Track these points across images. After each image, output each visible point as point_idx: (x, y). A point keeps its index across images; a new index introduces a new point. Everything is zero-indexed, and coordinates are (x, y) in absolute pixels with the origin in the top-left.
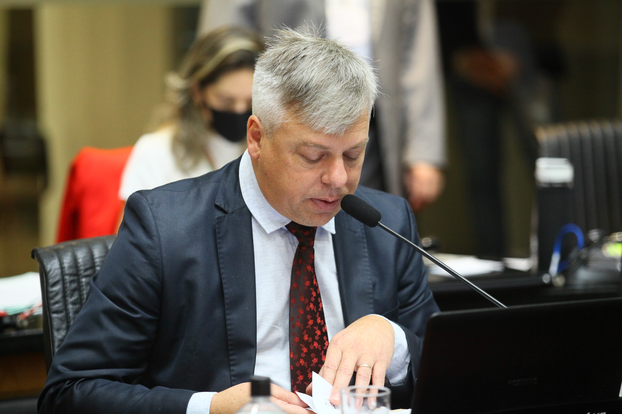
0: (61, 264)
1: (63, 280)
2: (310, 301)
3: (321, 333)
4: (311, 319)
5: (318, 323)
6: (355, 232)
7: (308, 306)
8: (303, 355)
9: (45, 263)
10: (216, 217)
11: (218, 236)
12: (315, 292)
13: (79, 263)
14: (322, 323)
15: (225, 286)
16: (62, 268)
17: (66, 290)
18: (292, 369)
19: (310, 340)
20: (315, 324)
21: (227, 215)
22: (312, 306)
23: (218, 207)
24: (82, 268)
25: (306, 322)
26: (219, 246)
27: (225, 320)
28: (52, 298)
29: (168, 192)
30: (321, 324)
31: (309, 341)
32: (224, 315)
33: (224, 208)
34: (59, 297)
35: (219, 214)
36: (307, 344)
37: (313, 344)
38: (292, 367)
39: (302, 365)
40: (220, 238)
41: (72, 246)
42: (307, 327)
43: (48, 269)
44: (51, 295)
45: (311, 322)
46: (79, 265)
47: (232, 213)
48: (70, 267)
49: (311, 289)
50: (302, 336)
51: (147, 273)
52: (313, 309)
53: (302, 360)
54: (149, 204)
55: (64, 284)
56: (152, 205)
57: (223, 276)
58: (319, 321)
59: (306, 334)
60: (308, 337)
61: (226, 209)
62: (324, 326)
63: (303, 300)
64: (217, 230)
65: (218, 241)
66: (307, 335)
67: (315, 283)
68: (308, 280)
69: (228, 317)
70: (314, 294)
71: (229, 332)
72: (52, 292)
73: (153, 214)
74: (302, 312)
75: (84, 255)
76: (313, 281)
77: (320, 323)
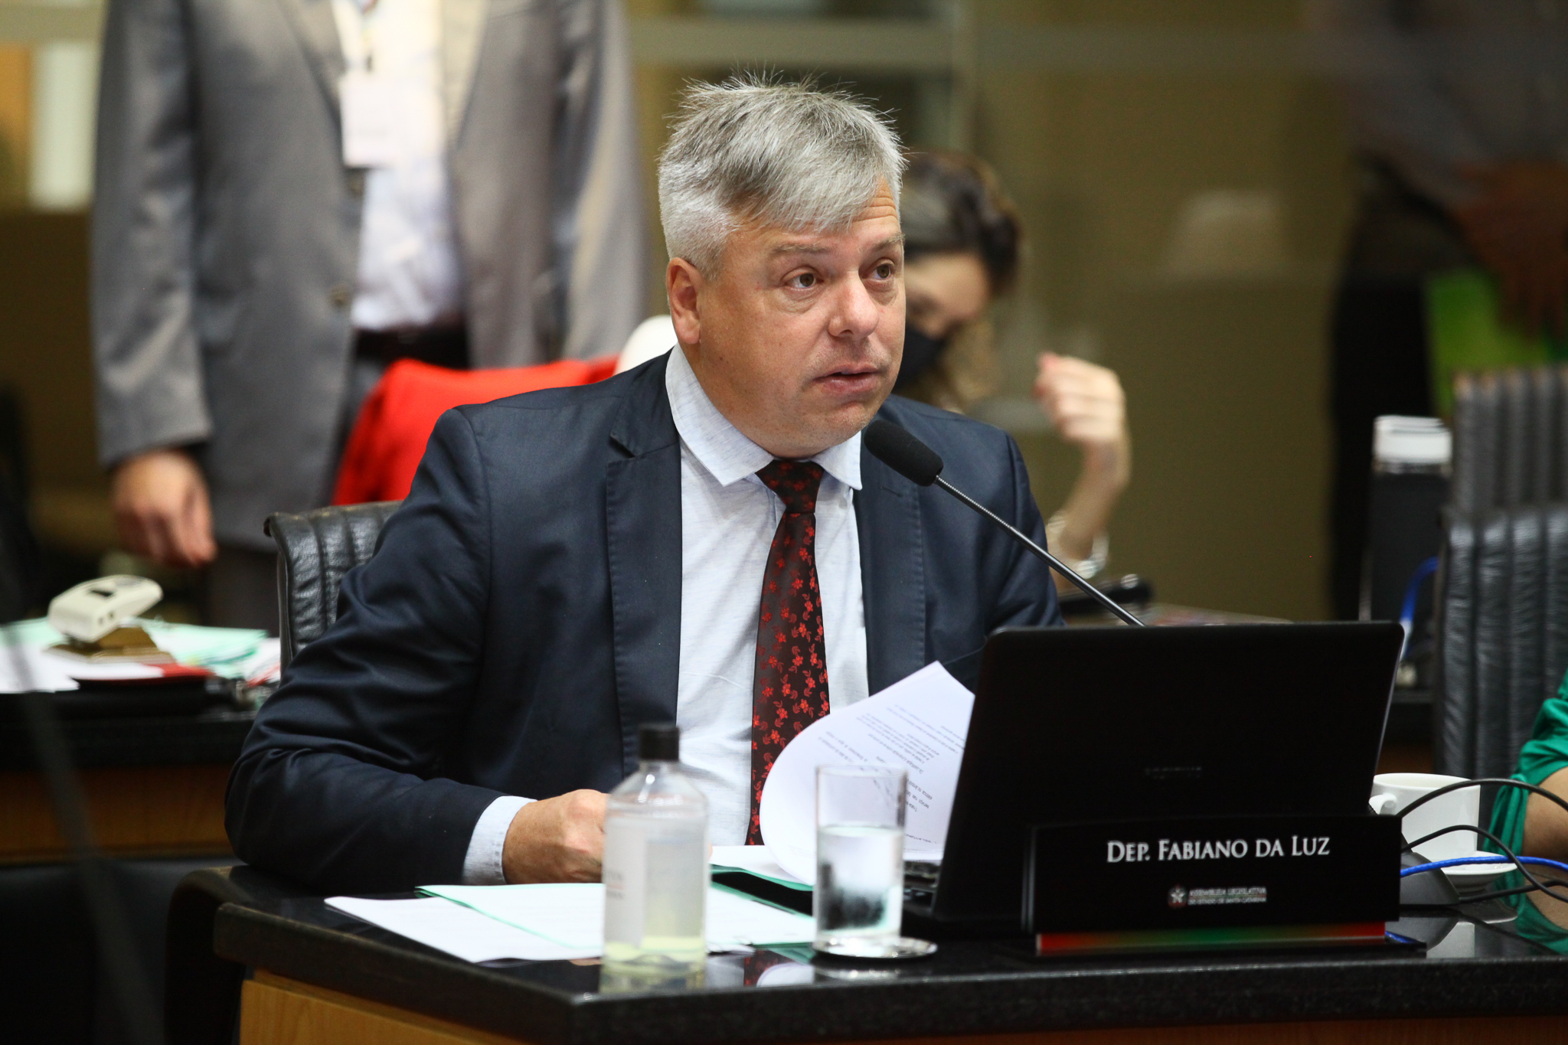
0: (321, 546)
1: (323, 577)
2: (800, 620)
3: (815, 684)
4: (800, 654)
5: (813, 665)
6: (899, 495)
7: (795, 628)
8: (778, 724)
9: (289, 543)
10: (610, 461)
11: (609, 499)
12: (812, 603)
13: (357, 547)
14: (820, 666)
15: (616, 598)
16: (322, 554)
17: (328, 598)
18: (756, 748)
19: (795, 695)
20: (806, 664)
21: (631, 459)
22: (802, 629)
23: (615, 444)
24: (362, 557)
25: (787, 658)
26: (610, 519)
27: (613, 663)
28: (299, 613)
29: (516, 410)
30: (818, 667)
31: (792, 698)
32: (613, 655)
33: (628, 446)
34: (313, 612)
35: (615, 456)
36: (788, 703)
37: (799, 703)
38: (755, 744)
39: (776, 742)
40: (613, 504)
41: (345, 514)
42: (791, 670)
43: (295, 556)
44: (298, 606)
45: (798, 661)
46: (356, 551)
47: (643, 457)
48: (338, 554)
49: (805, 595)
50: (778, 688)
51: (461, 566)
52: (805, 636)
53: (776, 733)
54: (474, 432)
55: (324, 586)
56: (480, 434)
57: (614, 578)
58: (814, 660)
59: (788, 683)
60: (791, 689)
61: (631, 449)
62: (824, 673)
63: (786, 615)
64: (609, 488)
65: (609, 509)
66: (789, 685)
67: (812, 585)
68: (800, 579)
69: (618, 659)
70: (809, 606)
71: (620, 689)
72: (300, 600)
73: (480, 454)
74: (782, 638)
75: (368, 531)
76: (809, 581)
77: (816, 665)
